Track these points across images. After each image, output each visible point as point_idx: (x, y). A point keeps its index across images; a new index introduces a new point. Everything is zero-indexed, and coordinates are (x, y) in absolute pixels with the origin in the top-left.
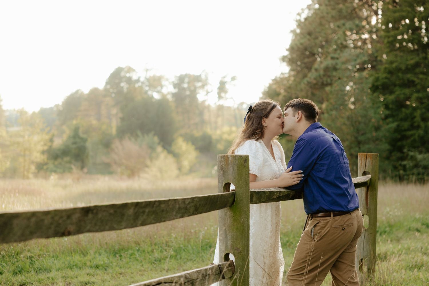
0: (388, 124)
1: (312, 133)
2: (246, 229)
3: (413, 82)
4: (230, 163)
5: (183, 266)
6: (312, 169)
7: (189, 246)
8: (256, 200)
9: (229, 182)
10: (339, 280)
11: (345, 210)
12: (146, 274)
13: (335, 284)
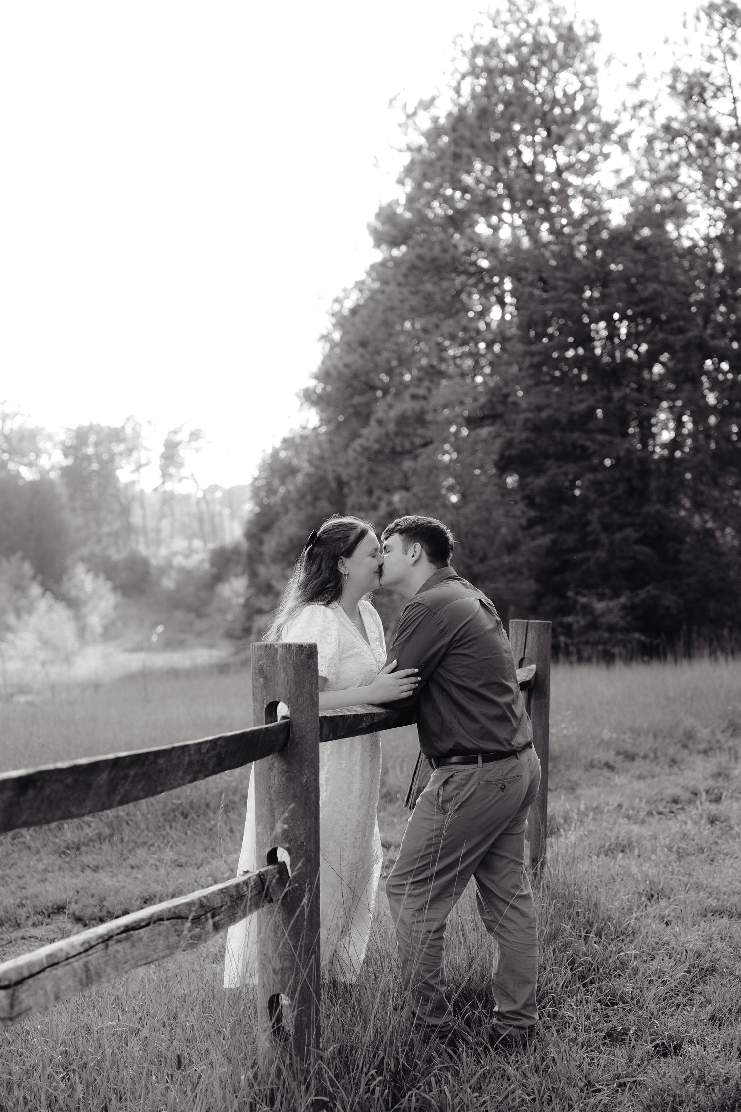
0: (533, 538)
1: (438, 591)
3: (584, 448)
4: (279, 661)
5: (128, 858)
6: (439, 665)
7: (138, 813)
9: (275, 699)
10: (492, 892)
11: (505, 750)
12: (50, 879)
13: (484, 900)
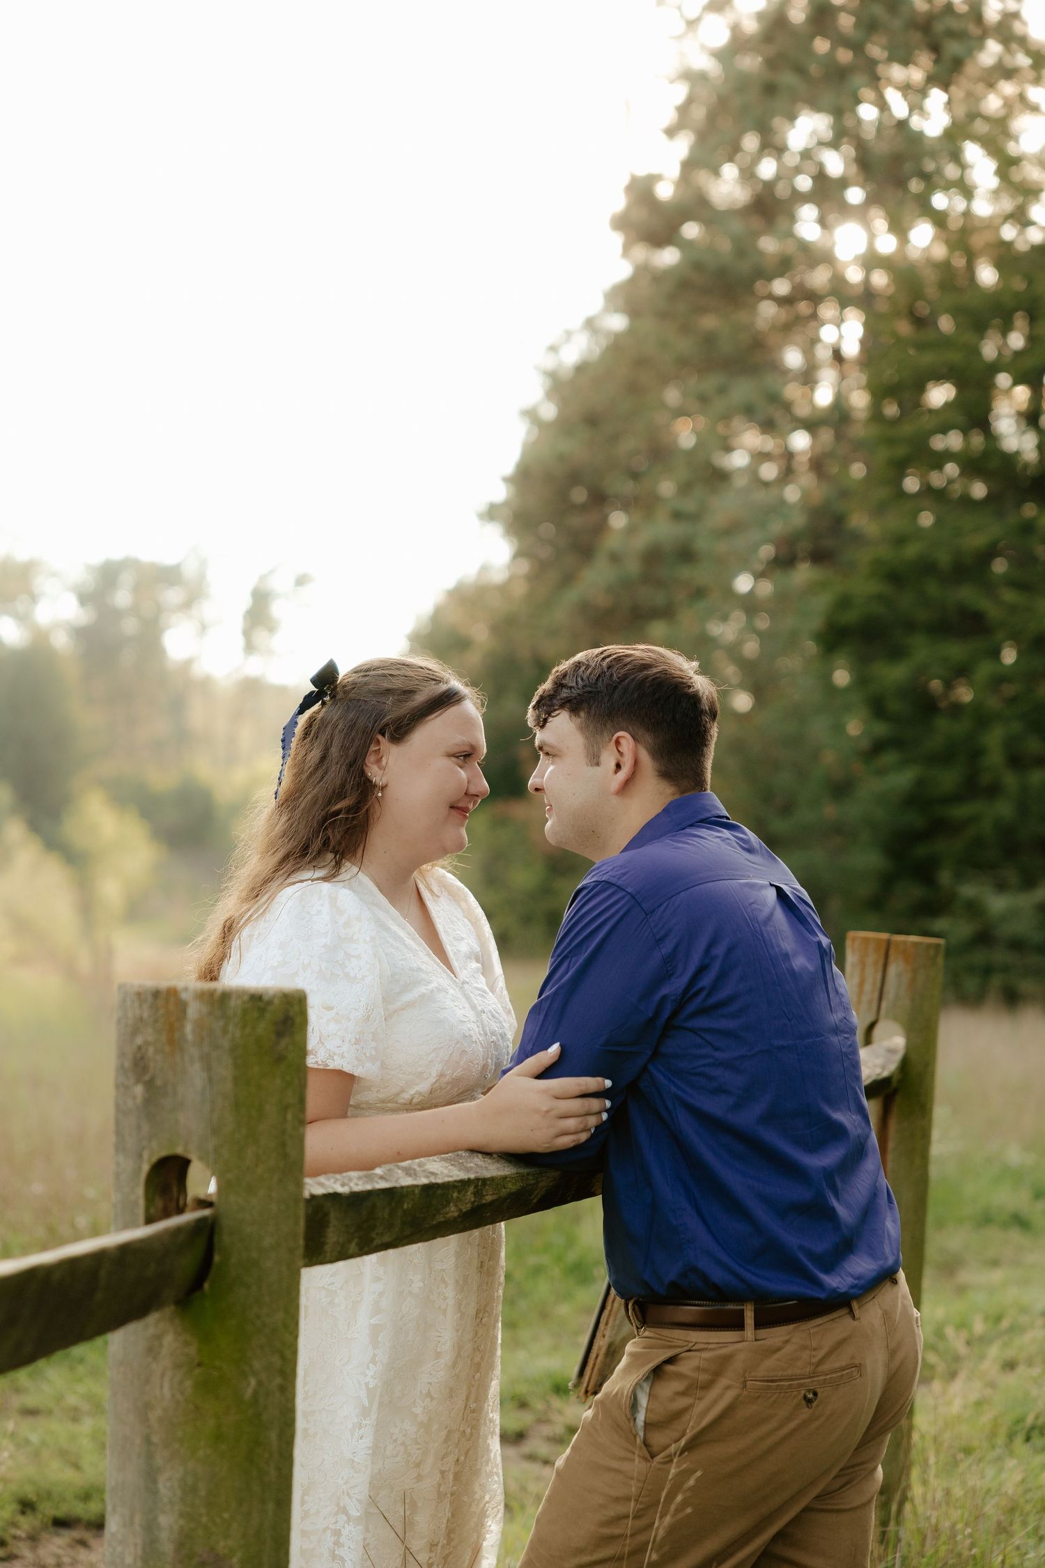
2: (273, 1436)
4: (190, 1037)
8: (341, 1240)
9: (179, 1150)
11: (822, 1296)
